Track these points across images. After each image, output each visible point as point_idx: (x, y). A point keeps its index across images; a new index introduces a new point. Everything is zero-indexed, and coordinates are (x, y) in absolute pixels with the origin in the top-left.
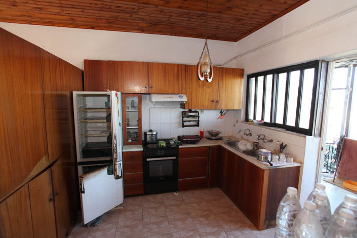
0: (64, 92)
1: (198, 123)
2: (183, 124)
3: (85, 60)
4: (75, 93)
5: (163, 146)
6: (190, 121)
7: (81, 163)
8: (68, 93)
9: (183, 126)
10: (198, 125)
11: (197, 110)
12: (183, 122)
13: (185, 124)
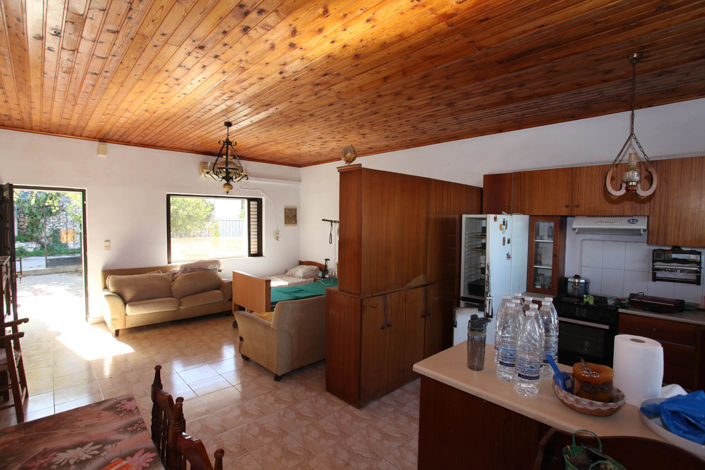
0: (452, 216)
1: (699, 278)
2: (654, 274)
3: (485, 176)
4: (464, 216)
5: (587, 303)
6: (672, 271)
7: (464, 299)
8: (457, 216)
9: (655, 279)
10: (697, 282)
11: (699, 250)
12: (655, 270)
13: (659, 274)
